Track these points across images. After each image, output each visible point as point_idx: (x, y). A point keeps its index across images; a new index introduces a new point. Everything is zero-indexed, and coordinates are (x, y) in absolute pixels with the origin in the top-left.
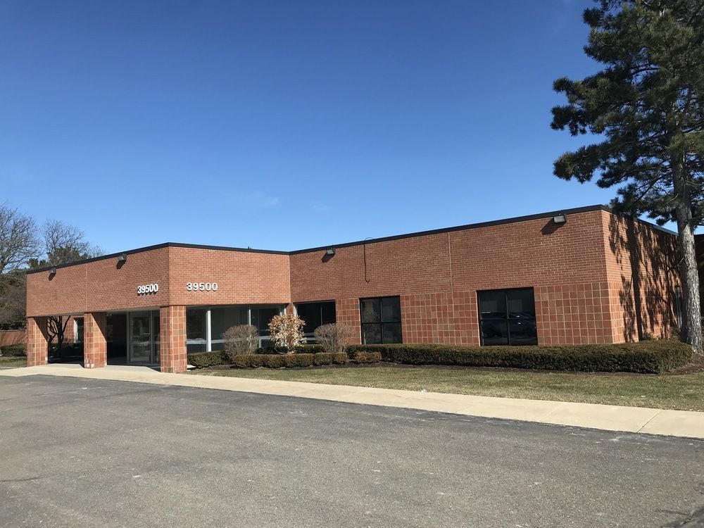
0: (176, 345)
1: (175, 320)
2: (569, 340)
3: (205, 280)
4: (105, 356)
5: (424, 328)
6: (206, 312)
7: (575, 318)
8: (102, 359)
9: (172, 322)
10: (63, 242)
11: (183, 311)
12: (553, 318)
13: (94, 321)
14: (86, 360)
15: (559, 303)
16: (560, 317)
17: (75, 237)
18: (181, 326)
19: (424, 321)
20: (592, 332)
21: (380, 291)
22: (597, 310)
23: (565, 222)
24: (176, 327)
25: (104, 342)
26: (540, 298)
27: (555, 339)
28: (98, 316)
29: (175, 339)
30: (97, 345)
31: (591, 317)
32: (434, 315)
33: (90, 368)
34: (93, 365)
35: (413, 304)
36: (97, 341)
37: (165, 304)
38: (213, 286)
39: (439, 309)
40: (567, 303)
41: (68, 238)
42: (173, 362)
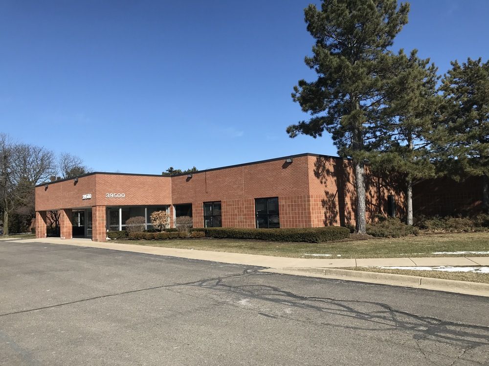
0: (100, 227)
1: (99, 214)
2: (293, 225)
3: (117, 192)
4: (71, 233)
5: (232, 219)
6: (119, 209)
7: (295, 213)
8: (69, 235)
9: (97, 214)
10: (71, 166)
11: (104, 209)
12: (286, 214)
13: (65, 214)
14: (61, 235)
15: (289, 205)
16: (289, 213)
17: (78, 163)
18: (103, 217)
19: (231, 215)
20: (303, 222)
21: (212, 198)
22: (305, 209)
23: (292, 162)
24: (99, 217)
25: (71, 225)
26: (281, 202)
27: (287, 225)
28: (68, 211)
29: (99, 224)
30: (66, 227)
31: (302, 214)
32: (236, 212)
33: (63, 239)
34: (64, 238)
35: (227, 205)
36: (66, 225)
37: (94, 205)
38: (122, 195)
39: (238, 208)
40: (292, 205)
41: (74, 163)
42: (98, 236)
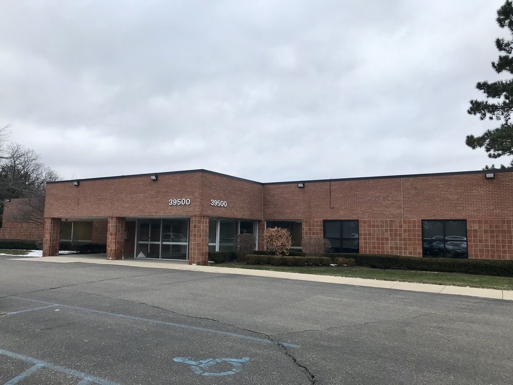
0: (203, 245)
2: (493, 256)
3: (220, 199)
4: (123, 251)
5: (378, 244)
7: (498, 242)
8: (121, 254)
9: (201, 227)
11: (208, 220)
12: (481, 241)
13: (118, 224)
14: (108, 254)
15: (486, 231)
16: (486, 240)
18: (206, 231)
19: (378, 239)
21: (342, 215)
23: (493, 178)
24: (203, 231)
26: (472, 227)
27: (482, 255)
28: (120, 220)
29: (203, 240)
30: (118, 243)
32: (387, 235)
33: (112, 259)
34: (115, 258)
35: (370, 226)
36: (119, 239)
37: (196, 214)
38: (224, 204)
39: (391, 230)
40: (492, 231)
